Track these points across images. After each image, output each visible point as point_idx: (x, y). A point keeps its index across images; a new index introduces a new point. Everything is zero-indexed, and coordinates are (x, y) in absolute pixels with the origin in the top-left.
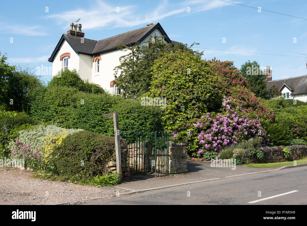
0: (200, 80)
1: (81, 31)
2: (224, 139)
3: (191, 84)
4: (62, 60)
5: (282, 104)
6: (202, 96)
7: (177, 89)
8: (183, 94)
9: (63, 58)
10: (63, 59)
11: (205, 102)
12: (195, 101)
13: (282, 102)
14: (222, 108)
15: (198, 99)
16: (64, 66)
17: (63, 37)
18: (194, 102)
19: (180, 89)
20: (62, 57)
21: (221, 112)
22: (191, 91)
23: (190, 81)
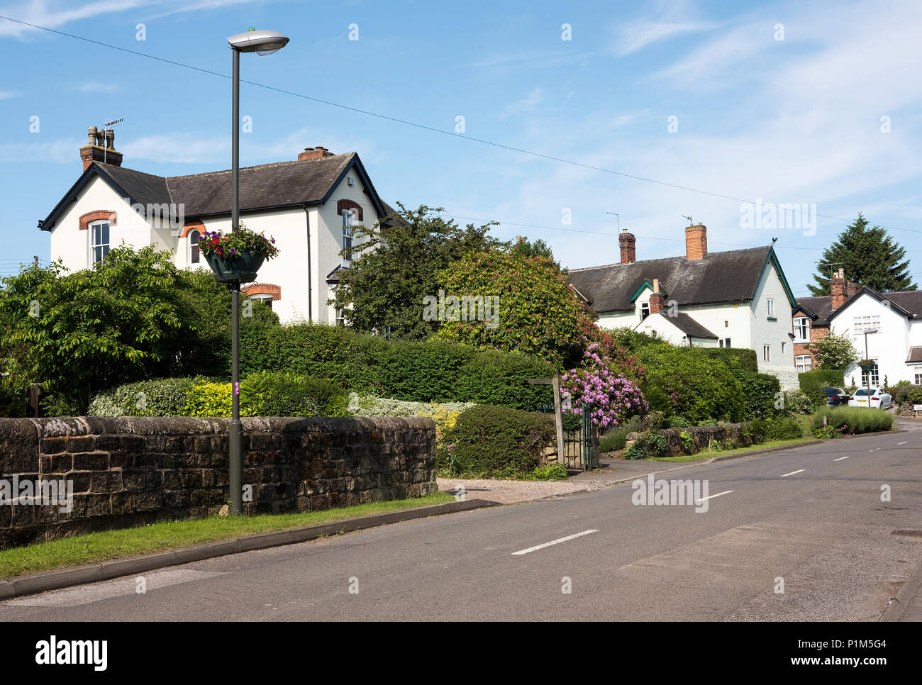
0: (552, 309)
1: (113, 148)
2: (601, 417)
3: (539, 316)
4: (88, 229)
5: (629, 344)
6: (559, 339)
7: (515, 326)
8: (528, 336)
9: (88, 223)
10: (90, 226)
11: (560, 349)
12: (546, 347)
13: (628, 340)
14: (584, 359)
15: (551, 344)
16: (92, 244)
17: (92, 169)
18: (544, 349)
19: (521, 325)
20: (85, 220)
21: (581, 366)
22: (539, 330)
23: (538, 310)
